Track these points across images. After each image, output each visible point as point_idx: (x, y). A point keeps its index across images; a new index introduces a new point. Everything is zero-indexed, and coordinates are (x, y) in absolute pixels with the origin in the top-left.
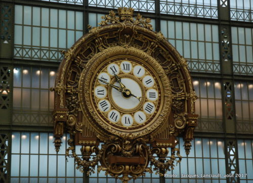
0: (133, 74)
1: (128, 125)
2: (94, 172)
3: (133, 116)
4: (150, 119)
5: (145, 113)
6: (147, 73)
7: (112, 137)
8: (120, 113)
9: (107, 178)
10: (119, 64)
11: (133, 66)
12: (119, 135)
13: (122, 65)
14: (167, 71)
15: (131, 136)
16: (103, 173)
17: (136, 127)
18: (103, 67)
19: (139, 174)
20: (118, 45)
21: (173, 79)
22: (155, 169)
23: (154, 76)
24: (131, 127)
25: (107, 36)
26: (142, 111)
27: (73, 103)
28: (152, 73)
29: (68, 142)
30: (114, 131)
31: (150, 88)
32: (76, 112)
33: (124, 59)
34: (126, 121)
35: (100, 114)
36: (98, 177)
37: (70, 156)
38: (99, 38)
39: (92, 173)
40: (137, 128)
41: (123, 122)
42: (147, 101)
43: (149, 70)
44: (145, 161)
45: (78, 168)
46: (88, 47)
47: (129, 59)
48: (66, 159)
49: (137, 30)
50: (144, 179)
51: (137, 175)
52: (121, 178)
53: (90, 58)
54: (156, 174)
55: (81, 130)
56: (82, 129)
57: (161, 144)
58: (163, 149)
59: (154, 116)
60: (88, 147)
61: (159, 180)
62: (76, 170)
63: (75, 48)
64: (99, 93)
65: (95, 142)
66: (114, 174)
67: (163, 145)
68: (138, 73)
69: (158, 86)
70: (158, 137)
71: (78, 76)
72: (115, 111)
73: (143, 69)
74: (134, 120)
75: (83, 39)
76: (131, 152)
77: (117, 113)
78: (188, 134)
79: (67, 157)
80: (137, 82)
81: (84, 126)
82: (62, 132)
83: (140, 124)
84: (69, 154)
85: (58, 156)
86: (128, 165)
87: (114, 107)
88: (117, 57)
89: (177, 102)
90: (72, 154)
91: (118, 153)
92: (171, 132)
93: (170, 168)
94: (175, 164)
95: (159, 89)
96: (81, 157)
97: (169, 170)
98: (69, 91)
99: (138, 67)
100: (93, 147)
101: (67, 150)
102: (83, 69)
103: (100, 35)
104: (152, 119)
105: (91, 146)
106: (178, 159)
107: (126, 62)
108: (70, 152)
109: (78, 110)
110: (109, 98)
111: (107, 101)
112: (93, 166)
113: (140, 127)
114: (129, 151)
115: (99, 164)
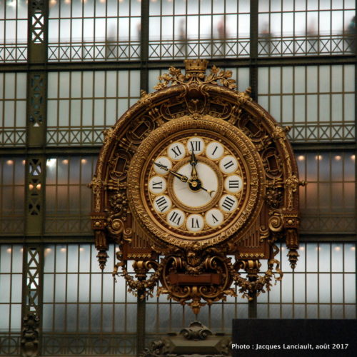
0: (205, 156)
1: (195, 230)
2: (152, 296)
3: (204, 216)
4: (229, 220)
5: (222, 211)
6: (226, 153)
7: (171, 247)
8: (185, 212)
9: (171, 303)
10: (184, 142)
11: (206, 144)
12: (178, 245)
13: (189, 144)
14: (260, 146)
15: (196, 246)
16: (164, 298)
17: (208, 231)
18: (161, 149)
19: (215, 298)
20: (185, 114)
21: (268, 158)
22: (241, 291)
23: (237, 156)
24: (200, 232)
25: (167, 103)
26: (218, 208)
27: (118, 203)
28: (234, 152)
29: (117, 255)
30: (172, 239)
31: (231, 174)
32: (124, 214)
33: (192, 135)
34: (194, 224)
35: (155, 216)
36: (158, 303)
37: (119, 275)
38: (154, 108)
39: (149, 296)
40: (210, 233)
41: (189, 225)
42: (226, 193)
43: (230, 148)
44: (225, 280)
45: (130, 291)
46: (141, 122)
47: (199, 135)
48: (115, 279)
49: (209, 92)
50: (225, 305)
51: (213, 299)
52: (190, 304)
53: (145, 137)
54: (243, 297)
55: (129, 240)
56: (131, 238)
57: (247, 255)
58: (251, 262)
59: (235, 215)
60: (140, 263)
61: (247, 305)
62: (128, 293)
63: (117, 127)
64: (155, 186)
65: (149, 256)
66: (179, 299)
67: (249, 257)
68: (213, 154)
69: (243, 170)
70: (241, 245)
71: (127, 164)
72: (177, 211)
73: (221, 147)
74: (205, 222)
75: (128, 113)
76: (199, 267)
77: (180, 213)
78: (290, 239)
79: (116, 276)
80: (211, 166)
81: (134, 234)
82: (105, 243)
83: (214, 228)
84: (118, 271)
85: (104, 275)
86: (195, 286)
87: (176, 204)
88: (182, 133)
89: (273, 192)
90: (122, 271)
91: (181, 269)
92: (262, 237)
93: (264, 288)
94: (272, 282)
95: (245, 175)
96: (134, 275)
97: (264, 292)
98: (111, 188)
99: (214, 144)
100: (147, 262)
101: (116, 267)
102: (133, 154)
103: (154, 105)
104: (232, 219)
105: (145, 261)
106: (278, 275)
107: (195, 139)
108: (120, 269)
109: (126, 212)
110: (169, 192)
111: (167, 198)
112: (151, 288)
113: (214, 231)
114: (195, 266)
115: (160, 285)
